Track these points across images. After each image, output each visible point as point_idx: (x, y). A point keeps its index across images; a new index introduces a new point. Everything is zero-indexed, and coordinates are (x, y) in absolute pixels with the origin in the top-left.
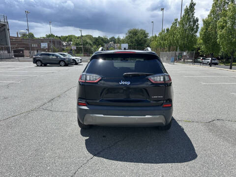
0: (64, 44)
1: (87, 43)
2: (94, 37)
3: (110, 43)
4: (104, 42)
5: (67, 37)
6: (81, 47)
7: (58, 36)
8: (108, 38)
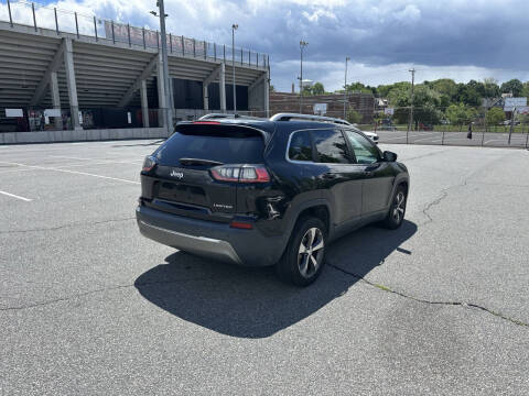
0: (381, 103)
1: (427, 99)
2: (457, 83)
3: (503, 95)
4: (484, 96)
5: (390, 88)
6: (408, 110)
7: (372, 86)
8: (500, 85)
